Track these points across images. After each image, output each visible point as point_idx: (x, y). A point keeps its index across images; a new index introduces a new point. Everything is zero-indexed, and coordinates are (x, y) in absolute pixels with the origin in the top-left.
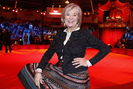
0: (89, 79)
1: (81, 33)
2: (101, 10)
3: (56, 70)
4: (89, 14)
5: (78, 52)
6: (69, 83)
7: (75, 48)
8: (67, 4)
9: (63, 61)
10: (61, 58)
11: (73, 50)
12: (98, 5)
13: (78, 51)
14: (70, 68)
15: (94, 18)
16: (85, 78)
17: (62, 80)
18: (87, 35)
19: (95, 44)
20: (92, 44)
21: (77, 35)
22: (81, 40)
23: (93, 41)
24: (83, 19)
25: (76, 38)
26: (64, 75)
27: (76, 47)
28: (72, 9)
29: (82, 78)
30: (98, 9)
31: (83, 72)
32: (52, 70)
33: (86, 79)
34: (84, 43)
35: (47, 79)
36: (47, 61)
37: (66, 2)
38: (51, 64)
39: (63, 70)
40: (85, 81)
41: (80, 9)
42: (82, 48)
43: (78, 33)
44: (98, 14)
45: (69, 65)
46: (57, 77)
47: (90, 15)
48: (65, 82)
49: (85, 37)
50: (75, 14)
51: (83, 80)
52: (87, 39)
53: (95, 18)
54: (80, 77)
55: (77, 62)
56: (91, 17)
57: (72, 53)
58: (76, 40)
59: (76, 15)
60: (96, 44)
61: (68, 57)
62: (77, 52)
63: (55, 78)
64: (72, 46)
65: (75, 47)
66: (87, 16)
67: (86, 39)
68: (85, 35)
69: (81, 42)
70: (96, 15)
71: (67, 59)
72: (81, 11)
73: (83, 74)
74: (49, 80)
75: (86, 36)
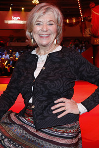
0: (80, 136)
1: (65, 56)
2: (96, 13)
3: (21, 123)
4: (74, 21)
5: (61, 90)
6: (47, 145)
7: (55, 82)
8: (35, 5)
9: (33, 107)
10: (31, 101)
11: (52, 86)
12: (91, 5)
13: (62, 88)
14: (48, 118)
15: (83, 29)
16: (75, 135)
17: (33, 141)
18: (77, 60)
19: (91, 74)
20: (86, 76)
21: (58, 60)
22: (67, 68)
23: (88, 70)
24: (64, 30)
25: (57, 65)
26: (37, 131)
27: (58, 81)
28: (44, 13)
29: (70, 135)
30: (90, 13)
31: (70, 125)
32: (14, 123)
33: (75, 137)
34: (72, 74)
35: (6, 140)
36: (4, 107)
37: (33, 2)
38: (12, 112)
39: (35, 123)
40: (74, 141)
41: (60, 13)
42: (69, 82)
43: (61, 56)
44: (90, 21)
45: (46, 114)
46: (23, 136)
47: (77, 23)
48: (39, 144)
49: (72, 63)
50: (50, 21)
51: (72, 138)
52: (77, 66)
53: (86, 28)
54: (65, 135)
55: (60, 107)
56: (78, 26)
57: (50, 91)
58: (56, 68)
59: (53, 23)
60: (93, 75)
61: (44, 98)
62: (59, 90)
63: (20, 137)
64: (51, 78)
65: (56, 80)
66: (71, 24)
67: (75, 67)
68: (72, 59)
69: (66, 72)
70: (87, 22)
71: (41, 102)
72: (60, 17)
73: (71, 128)
74: (10, 141)
75: (75, 62)
